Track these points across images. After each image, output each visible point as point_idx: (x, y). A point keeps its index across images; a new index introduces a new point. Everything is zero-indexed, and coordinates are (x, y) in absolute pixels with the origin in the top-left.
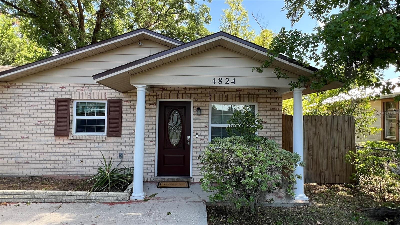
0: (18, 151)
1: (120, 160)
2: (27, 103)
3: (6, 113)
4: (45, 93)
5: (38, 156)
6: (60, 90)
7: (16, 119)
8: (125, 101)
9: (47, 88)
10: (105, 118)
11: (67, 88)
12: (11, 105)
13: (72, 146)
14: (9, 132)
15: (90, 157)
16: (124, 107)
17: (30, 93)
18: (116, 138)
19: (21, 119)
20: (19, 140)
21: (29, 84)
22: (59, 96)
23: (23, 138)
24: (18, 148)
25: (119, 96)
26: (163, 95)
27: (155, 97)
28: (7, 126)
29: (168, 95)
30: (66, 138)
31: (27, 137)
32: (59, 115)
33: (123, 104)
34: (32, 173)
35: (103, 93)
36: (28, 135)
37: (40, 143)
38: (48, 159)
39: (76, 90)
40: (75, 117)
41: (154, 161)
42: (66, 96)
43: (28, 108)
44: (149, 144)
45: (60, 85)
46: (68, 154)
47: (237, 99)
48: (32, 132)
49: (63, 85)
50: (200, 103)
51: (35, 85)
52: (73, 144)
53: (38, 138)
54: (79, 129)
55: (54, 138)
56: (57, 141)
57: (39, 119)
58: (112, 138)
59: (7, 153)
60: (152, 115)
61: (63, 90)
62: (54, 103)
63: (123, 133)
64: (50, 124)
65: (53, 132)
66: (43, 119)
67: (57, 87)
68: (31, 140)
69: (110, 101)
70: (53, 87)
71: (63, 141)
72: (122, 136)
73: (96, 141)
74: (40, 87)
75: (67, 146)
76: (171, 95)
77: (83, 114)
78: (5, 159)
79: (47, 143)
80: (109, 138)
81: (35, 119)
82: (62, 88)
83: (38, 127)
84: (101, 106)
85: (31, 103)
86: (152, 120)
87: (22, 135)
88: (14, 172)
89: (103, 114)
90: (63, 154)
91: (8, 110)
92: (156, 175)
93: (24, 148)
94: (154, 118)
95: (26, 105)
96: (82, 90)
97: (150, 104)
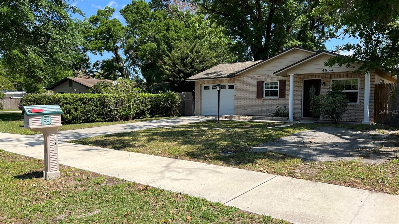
1: (285, 109)
2: (246, 84)
4: (252, 79)
6: (258, 78)
7: (242, 91)
8: (287, 81)
9: (253, 77)
10: (278, 89)
11: (261, 76)
12: (240, 85)
13: (264, 102)
14: (239, 97)
15: (271, 107)
16: (286, 84)
17: (247, 80)
18: (283, 99)
19: (244, 91)
21: (246, 76)
22: (258, 80)
23: (244, 99)
24: (243, 104)
25: (284, 79)
26: (305, 77)
27: (301, 78)
28: (238, 95)
29: (308, 77)
30: (261, 99)
31: (246, 99)
32: (258, 89)
33: (286, 82)
35: (277, 78)
37: (251, 101)
38: (254, 108)
39: (265, 77)
40: (265, 89)
41: (301, 109)
42: (261, 80)
43: (246, 86)
44: (298, 101)
45: (258, 75)
46: (262, 106)
47: (346, 76)
48: (248, 97)
50: (325, 80)
51: (248, 76)
52: (264, 101)
53: (250, 99)
54: (267, 95)
55: (256, 99)
56: (258, 100)
58: (281, 99)
59: (239, 106)
60: (300, 87)
61: (260, 78)
62: (256, 84)
63: (286, 96)
64: (255, 93)
65: (256, 97)
66: (252, 91)
69: (280, 81)
70: (256, 77)
71: (260, 101)
72: (286, 97)
73: (274, 100)
74: (250, 77)
75: (262, 102)
76: (309, 76)
77: (268, 88)
79: (254, 101)
80: (279, 99)
82: (259, 76)
83: (250, 94)
84: (276, 84)
86: (300, 90)
89: (277, 88)
90: (260, 106)
91: (238, 88)
92: (302, 116)
93: (245, 104)
94: (301, 88)
96: (268, 77)
97: (299, 82)
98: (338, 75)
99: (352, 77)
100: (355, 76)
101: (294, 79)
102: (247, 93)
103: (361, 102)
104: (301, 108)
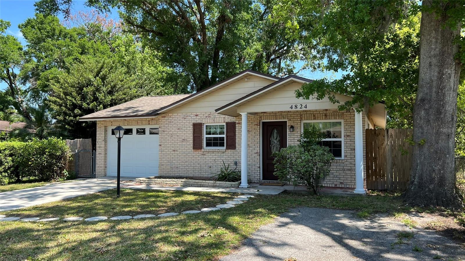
0: (171, 160)
1: (235, 167)
2: (176, 127)
3: (164, 135)
4: (186, 120)
5: (183, 164)
6: (195, 117)
7: (170, 138)
8: (237, 123)
9: (187, 117)
10: (224, 136)
11: (200, 115)
12: (167, 129)
13: (204, 156)
14: (166, 147)
15: (215, 164)
16: (237, 127)
17: (178, 120)
18: (232, 151)
19: (173, 138)
20: (172, 153)
21: (177, 114)
22: (195, 122)
23: (174, 151)
24: (172, 158)
25: (233, 120)
26: (264, 117)
27: (258, 119)
28: (165, 143)
29: (268, 117)
30: (200, 151)
31: (177, 151)
32: (195, 135)
33: (236, 125)
34: (180, 175)
35: (223, 118)
36: (177, 149)
37: (184, 154)
38: (189, 166)
39: (205, 117)
40: (205, 136)
41: (260, 167)
42: (199, 121)
43: (177, 131)
44: (255, 155)
45: (195, 114)
46: (202, 162)
47: (324, 117)
48: (180, 147)
49: (197, 114)
50: (293, 122)
51: (180, 114)
52: (204, 155)
53: (183, 151)
54: (208, 145)
55: (192, 151)
56: (195, 153)
57: (183, 138)
58: (230, 151)
59: (166, 162)
60: (256, 133)
61: (197, 117)
62: (192, 127)
63: (237, 147)
64: (190, 141)
65: (192, 147)
66: (185, 138)
67: (193, 116)
68: (179, 153)
69: (227, 124)
70: (191, 116)
71: (199, 153)
72: (236, 149)
73: (219, 153)
74: (183, 116)
75: (201, 156)
76: (270, 116)
77: (210, 134)
78: (165, 165)
79: (189, 155)
80: (227, 151)
81: (181, 138)
82: (197, 115)
83: (183, 143)
84: (222, 127)
85: (178, 127)
86: (257, 137)
87: (174, 149)
88: (170, 174)
89: (223, 133)
90: (199, 162)
91: (165, 133)
92: (261, 178)
93: (175, 158)
94: (259, 135)
95: (175, 129)
96: (209, 117)
97: (255, 125)
98: (313, 115)
99: (333, 118)
100: (338, 118)
101: (248, 121)
102: (178, 142)
103: (347, 156)
104: (259, 165)
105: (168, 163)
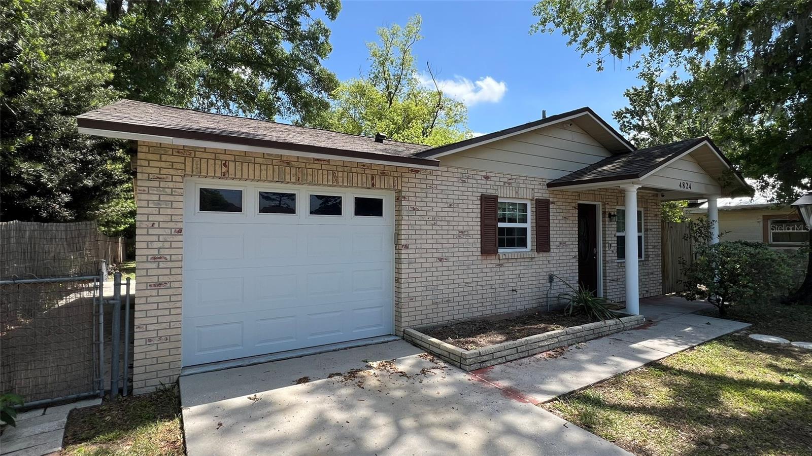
0: (435, 283)
1: (549, 285)
2: (444, 201)
3: (416, 218)
4: (467, 185)
5: (461, 290)
6: (484, 182)
9: (468, 178)
10: (528, 226)
11: (493, 179)
13: (501, 269)
14: (420, 251)
15: (520, 283)
16: (550, 210)
18: (545, 254)
20: (435, 264)
23: (441, 260)
25: (546, 195)
26: (583, 196)
27: (577, 198)
28: (418, 242)
29: (587, 197)
31: (447, 260)
32: (486, 222)
33: (550, 207)
34: (456, 317)
36: (447, 255)
37: (463, 267)
38: (474, 293)
42: (491, 192)
43: (446, 209)
44: (573, 261)
45: (484, 174)
49: (488, 174)
51: (453, 170)
52: (500, 265)
53: (460, 259)
56: (484, 262)
57: (460, 228)
58: (541, 254)
59: (420, 289)
60: (574, 222)
61: (488, 182)
62: (479, 202)
63: (551, 247)
64: (474, 236)
66: (465, 228)
67: (479, 177)
68: (451, 264)
69: (538, 202)
71: (490, 263)
72: (551, 251)
76: (589, 195)
78: (418, 299)
79: (472, 267)
80: (538, 255)
82: (487, 178)
83: (460, 241)
85: (449, 201)
86: (575, 229)
87: (439, 255)
88: (431, 320)
89: (524, 220)
94: (577, 225)
95: (442, 205)
96: (510, 184)
102: (449, 237)
104: (577, 278)
105: (428, 293)
